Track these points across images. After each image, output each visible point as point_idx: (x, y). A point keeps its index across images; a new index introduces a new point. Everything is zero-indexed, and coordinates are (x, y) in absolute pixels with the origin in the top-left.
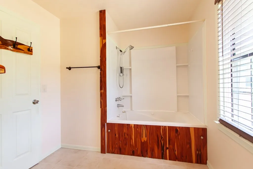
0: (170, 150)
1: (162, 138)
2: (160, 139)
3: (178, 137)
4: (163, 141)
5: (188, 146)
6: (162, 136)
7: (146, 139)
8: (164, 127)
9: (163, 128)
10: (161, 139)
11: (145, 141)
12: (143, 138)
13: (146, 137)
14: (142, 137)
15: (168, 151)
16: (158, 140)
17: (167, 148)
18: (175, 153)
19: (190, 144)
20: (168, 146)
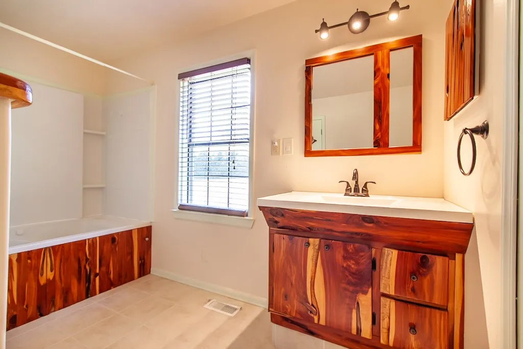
0: (101, 277)
1: (87, 260)
2: (83, 263)
3: (116, 249)
4: (88, 265)
5: (129, 257)
6: (88, 257)
7: (50, 276)
8: (93, 240)
9: (90, 242)
10: (86, 263)
11: (49, 279)
12: (45, 275)
13: (51, 271)
14: (42, 275)
15: (97, 279)
16: (80, 267)
17: (96, 275)
18: (109, 279)
19: (132, 254)
20: (98, 271)
